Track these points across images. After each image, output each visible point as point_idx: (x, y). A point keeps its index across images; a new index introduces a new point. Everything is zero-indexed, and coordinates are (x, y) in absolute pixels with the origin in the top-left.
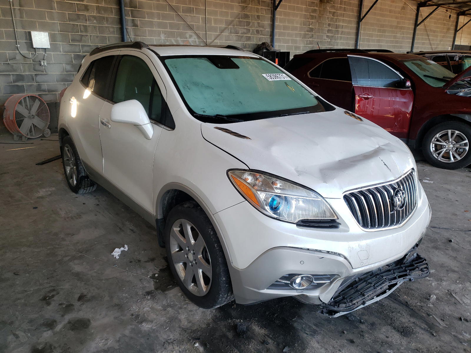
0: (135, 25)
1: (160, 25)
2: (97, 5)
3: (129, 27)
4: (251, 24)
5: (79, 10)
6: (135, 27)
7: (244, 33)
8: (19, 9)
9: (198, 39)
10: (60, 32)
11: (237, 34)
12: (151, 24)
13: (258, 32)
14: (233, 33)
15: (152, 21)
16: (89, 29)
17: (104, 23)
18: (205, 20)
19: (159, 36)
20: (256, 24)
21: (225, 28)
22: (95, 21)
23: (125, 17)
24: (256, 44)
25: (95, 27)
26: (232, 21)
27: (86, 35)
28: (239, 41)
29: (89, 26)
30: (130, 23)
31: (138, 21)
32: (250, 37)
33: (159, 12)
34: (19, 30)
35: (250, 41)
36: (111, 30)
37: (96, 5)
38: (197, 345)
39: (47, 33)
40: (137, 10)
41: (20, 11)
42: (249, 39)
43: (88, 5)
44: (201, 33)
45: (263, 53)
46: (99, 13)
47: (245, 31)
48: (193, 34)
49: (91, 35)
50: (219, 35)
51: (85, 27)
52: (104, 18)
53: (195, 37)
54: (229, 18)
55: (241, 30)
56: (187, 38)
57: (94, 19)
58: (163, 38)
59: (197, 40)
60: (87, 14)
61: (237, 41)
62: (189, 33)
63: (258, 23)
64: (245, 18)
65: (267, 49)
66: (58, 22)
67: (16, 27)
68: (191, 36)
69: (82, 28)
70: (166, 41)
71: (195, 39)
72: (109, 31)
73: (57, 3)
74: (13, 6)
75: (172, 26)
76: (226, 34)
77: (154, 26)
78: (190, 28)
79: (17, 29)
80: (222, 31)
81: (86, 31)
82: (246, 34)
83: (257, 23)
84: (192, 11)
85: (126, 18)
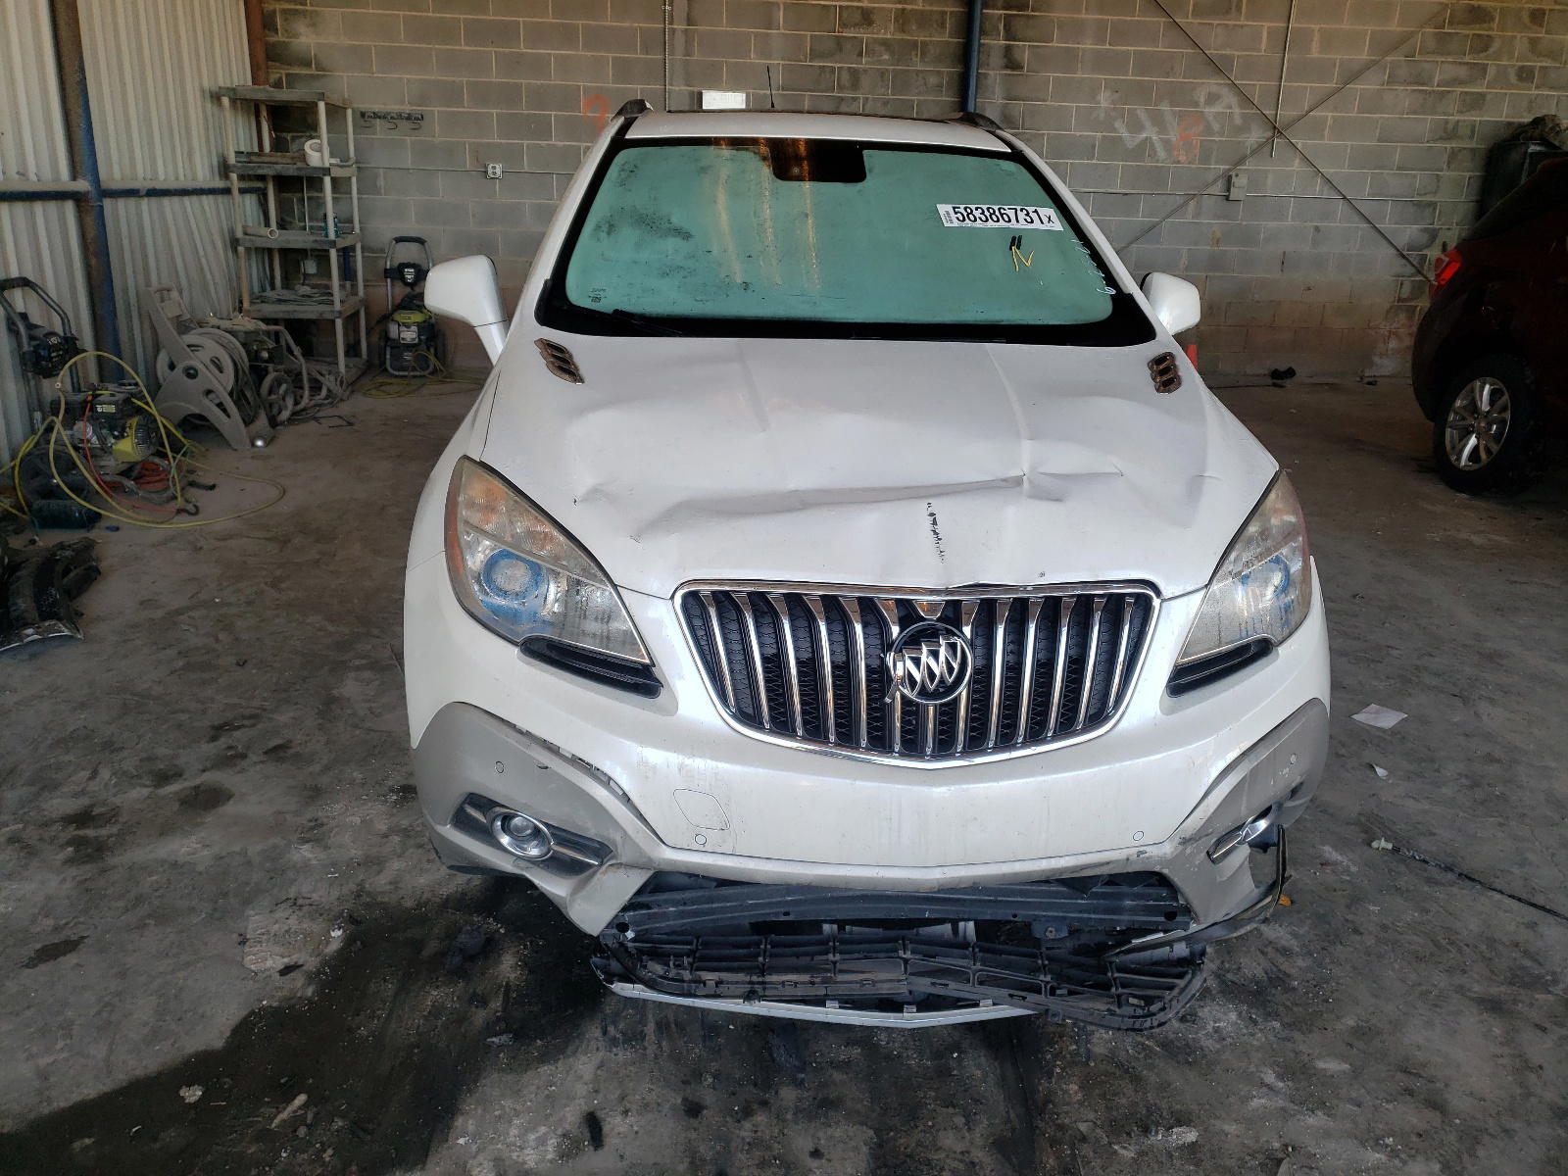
0: (1012, 64)
1: (1099, 62)
2: (900, 6)
3: (990, 72)
4: (1496, 45)
5: (844, 25)
6: (1013, 69)
7: (1456, 81)
8: (686, 30)
9: (1241, 107)
10: (780, 92)
11: (1423, 84)
12: (1070, 59)
13: (1525, 75)
14: (1401, 84)
15: (1074, 48)
16: (865, 82)
17: (914, 59)
18: (1282, 40)
19: (1093, 96)
20: (1521, 44)
21: (1368, 66)
22: (886, 57)
23: (980, 39)
24: (1510, 124)
25: (883, 74)
26: (1405, 39)
27: (853, 98)
28: (1423, 113)
29: (865, 71)
30: (996, 59)
31: (1024, 51)
32: (1483, 96)
33: (1102, 19)
34: (677, 88)
35: (1481, 109)
36: (933, 80)
37: (894, 6)
38: (337, 933)
39: (744, 95)
40: (1028, 16)
41: (687, 36)
42: (1477, 102)
43: (874, 8)
44: (1257, 87)
45: (1525, 158)
46: (903, 31)
47: (1463, 72)
48: (1224, 91)
49: (867, 99)
50: (1339, 90)
51: (855, 75)
52: (915, 44)
53: (1230, 98)
54: (1394, 27)
55: (1442, 70)
56: (1196, 104)
57: (883, 48)
58: (1104, 104)
59: (1237, 110)
60: (864, 35)
61: (1415, 113)
62: (1213, 84)
63: (1534, 42)
64: (1469, 24)
65: (1544, 141)
66: (781, 62)
67: (671, 79)
68: (1212, 99)
69: (845, 76)
70: (1113, 114)
71: (1231, 108)
72: (925, 84)
73: (785, 9)
74: (671, 23)
75: (1145, 64)
76: (1368, 85)
77: (1080, 65)
78: (1217, 67)
79: (671, 85)
80: (1354, 75)
81: (855, 85)
82: (1462, 83)
83: (1526, 41)
84: (1234, 8)
85: (982, 41)
